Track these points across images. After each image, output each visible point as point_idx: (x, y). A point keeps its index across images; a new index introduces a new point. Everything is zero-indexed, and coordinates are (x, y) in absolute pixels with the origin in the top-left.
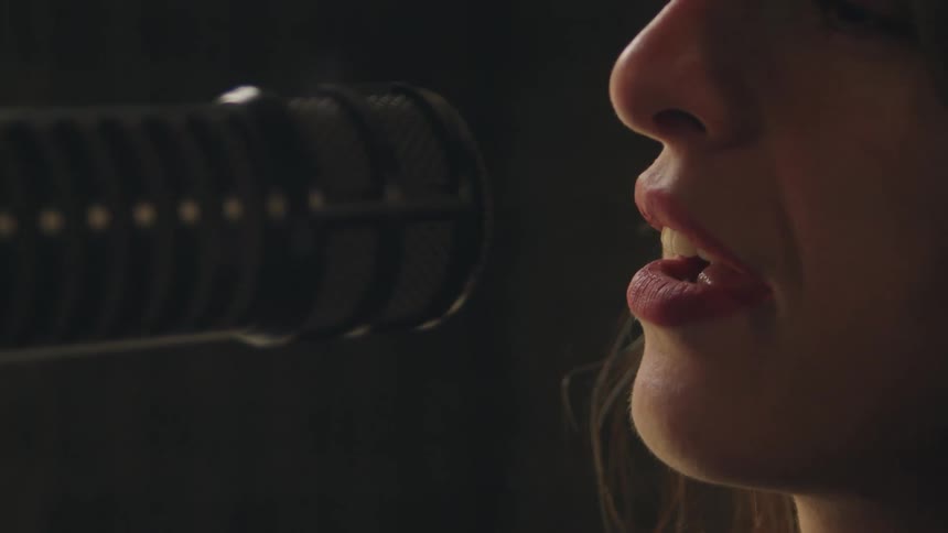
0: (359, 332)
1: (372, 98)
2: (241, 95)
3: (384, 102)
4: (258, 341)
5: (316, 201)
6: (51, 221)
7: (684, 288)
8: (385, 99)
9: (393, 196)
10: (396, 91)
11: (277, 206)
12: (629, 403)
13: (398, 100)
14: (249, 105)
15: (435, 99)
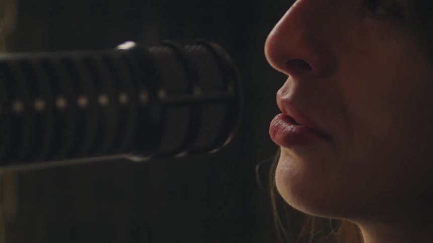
0: (181, 155)
1: (187, 47)
2: (127, 45)
3: (193, 48)
4: (136, 159)
5: (162, 94)
6: (40, 105)
7: (292, 129)
8: (194, 46)
9: (197, 92)
10: (199, 43)
11: (144, 97)
12: (275, 179)
13: (199, 48)
14: (131, 51)
15: (216, 46)
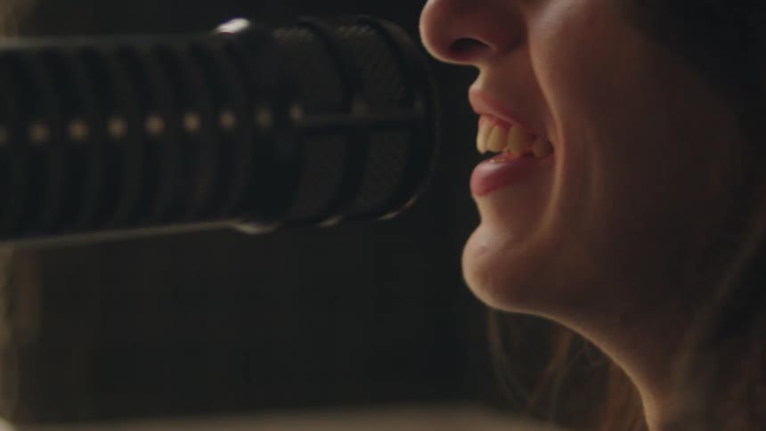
0: (331, 222)
1: (342, 29)
2: (235, 26)
3: (351, 32)
4: (249, 229)
5: (296, 113)
6: (78, 130)
8: (354, 29)
9: (360, 110)
11: (264, 118)
13: (363, 30)
14: (240, 35)
